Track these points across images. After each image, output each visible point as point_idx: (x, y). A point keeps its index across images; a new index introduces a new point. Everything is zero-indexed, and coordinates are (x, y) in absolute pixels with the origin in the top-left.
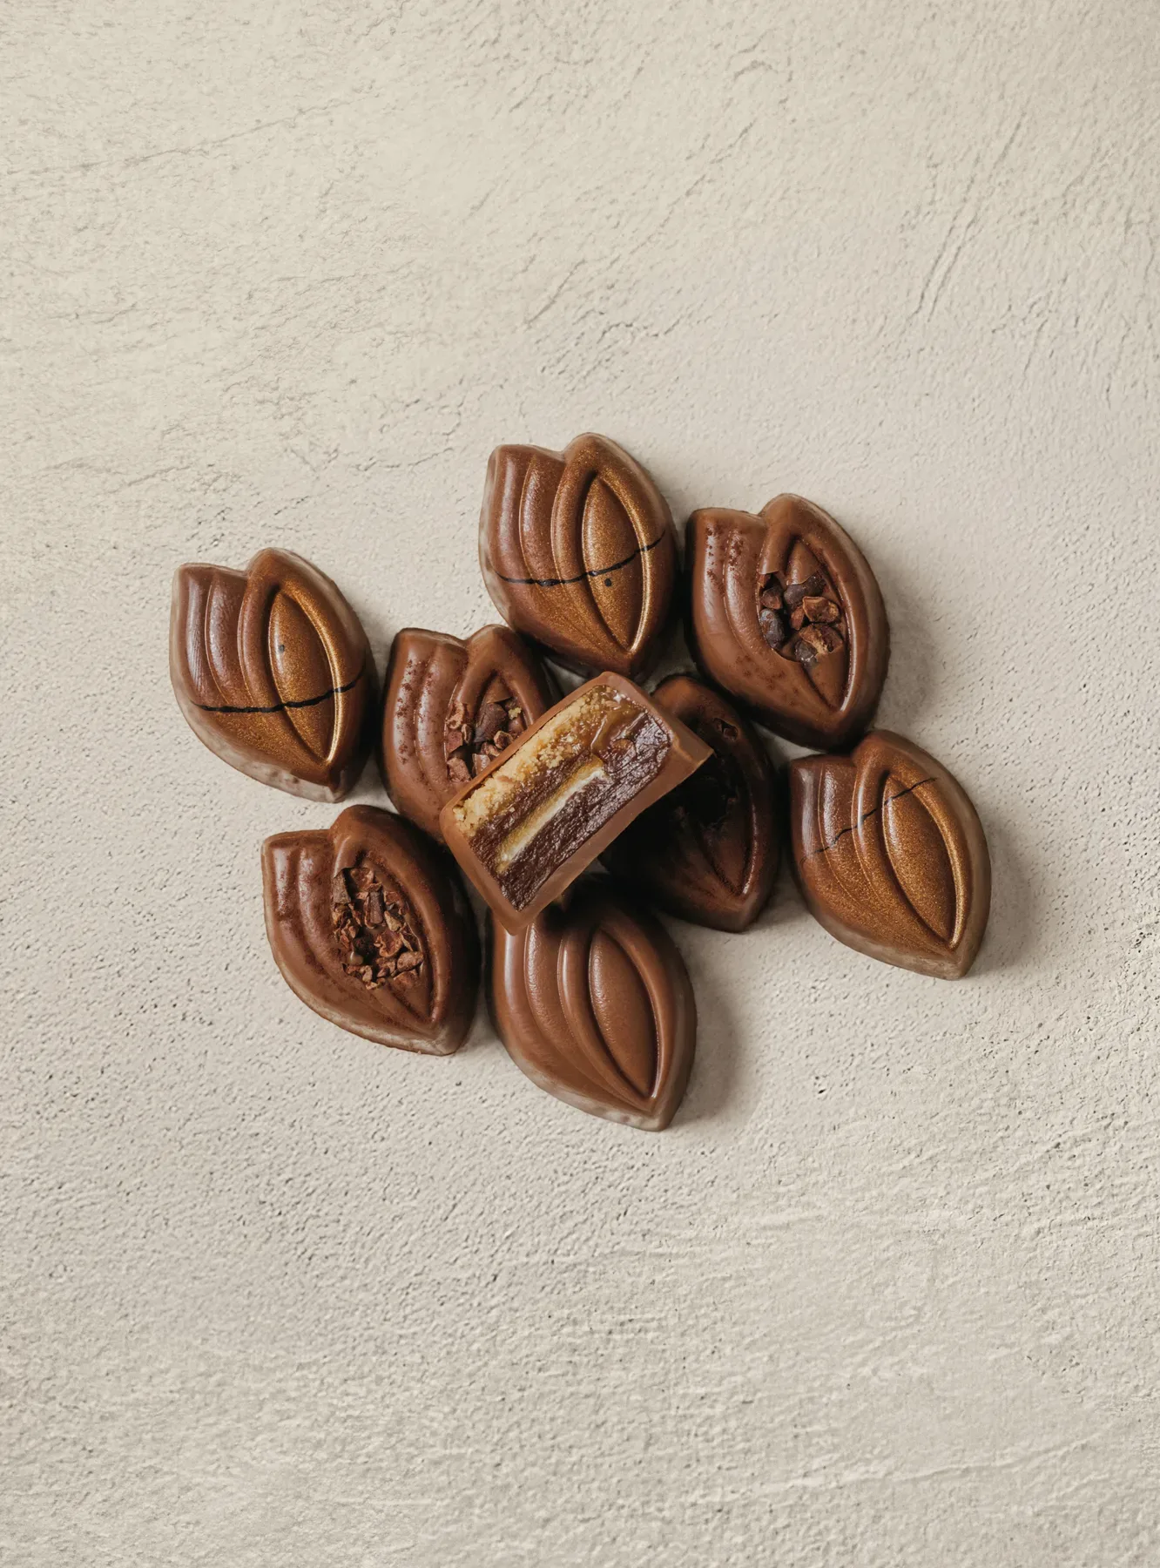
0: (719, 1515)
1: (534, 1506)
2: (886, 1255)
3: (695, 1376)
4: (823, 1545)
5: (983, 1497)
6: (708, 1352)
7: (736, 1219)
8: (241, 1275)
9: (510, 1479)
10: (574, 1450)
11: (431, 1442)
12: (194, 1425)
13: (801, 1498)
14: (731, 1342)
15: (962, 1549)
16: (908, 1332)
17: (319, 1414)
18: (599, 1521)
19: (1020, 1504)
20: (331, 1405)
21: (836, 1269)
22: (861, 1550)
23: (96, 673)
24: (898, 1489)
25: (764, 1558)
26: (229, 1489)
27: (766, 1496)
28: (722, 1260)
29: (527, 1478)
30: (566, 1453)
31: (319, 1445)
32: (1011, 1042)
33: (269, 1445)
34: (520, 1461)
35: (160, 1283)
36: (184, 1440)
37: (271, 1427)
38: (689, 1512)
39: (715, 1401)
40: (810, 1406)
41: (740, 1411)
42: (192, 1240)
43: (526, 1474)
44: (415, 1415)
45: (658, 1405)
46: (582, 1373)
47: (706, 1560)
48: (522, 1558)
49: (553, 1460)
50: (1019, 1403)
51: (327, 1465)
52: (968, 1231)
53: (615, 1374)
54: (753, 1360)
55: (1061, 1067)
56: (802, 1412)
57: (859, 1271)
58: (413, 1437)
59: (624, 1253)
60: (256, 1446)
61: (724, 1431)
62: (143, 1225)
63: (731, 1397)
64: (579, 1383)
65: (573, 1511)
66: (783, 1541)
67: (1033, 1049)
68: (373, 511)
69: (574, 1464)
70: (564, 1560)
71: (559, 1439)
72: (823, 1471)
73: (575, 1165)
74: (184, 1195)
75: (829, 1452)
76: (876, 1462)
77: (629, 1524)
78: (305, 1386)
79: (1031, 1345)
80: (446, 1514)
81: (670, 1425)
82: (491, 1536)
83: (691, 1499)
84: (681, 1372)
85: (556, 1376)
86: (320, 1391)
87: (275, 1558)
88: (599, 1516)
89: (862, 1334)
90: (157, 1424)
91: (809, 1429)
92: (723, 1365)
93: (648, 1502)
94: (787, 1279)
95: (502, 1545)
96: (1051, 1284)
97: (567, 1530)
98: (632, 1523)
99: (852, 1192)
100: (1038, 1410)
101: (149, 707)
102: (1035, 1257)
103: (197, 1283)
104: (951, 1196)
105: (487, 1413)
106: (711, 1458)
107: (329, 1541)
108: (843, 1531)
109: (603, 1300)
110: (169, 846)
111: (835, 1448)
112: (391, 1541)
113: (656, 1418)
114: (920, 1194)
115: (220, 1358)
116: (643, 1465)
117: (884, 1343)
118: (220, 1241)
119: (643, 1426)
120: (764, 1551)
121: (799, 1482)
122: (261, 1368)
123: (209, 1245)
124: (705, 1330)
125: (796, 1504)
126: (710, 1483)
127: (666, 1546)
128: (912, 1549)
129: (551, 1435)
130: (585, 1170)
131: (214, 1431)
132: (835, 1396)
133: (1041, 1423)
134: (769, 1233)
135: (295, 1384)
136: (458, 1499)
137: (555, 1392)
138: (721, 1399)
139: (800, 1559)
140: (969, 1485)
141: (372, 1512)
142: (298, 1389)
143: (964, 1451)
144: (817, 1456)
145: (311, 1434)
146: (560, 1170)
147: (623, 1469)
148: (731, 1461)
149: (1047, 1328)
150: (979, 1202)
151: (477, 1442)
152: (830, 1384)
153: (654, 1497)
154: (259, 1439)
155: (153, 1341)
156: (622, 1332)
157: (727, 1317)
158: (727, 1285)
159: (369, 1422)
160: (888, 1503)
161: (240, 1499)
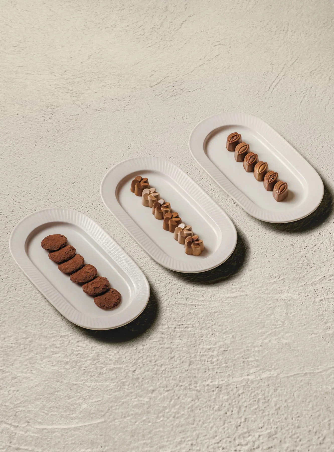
0: (218, 389)
1: (148, 385)
2: (270, 306)
3: (206, 342)
4: (257, 400)
5: (313, 383)
6: (210, 334)
7: (218, 295)
8: (41, 307)
9: (139, 376)
10: (163, 366)
11: (110, 363)
12: (20, 355)
13: (247, 383)
14: (219, 331)
15: (308, 401)
16: (280, 329)
17: (68, 352)
18: (173, 391)
19: (326, 385)
20: (72, 350)
21: (254, 310)
22: (271, 401)
23: (8, 141)
24: (282, 380)
25: (236, 404)
26: (31, 378)
27: (234, 382)
28: (214, 307)
29: (145, 376)
30: (160, 367)
31: (67, 363)
32: (306, 249)
33: (48, 363)
34: (143, 370)
35: (11, 307)
36: (15, 360)
37: (49, 357)
38: (206, 388)
39: (214, 350)
40: (248, 352)
41: (223, 354)
42: (24, 295)
43: (145, 374)
44: (104, 353)
45: (193, 351)
46: (165, 341)
47: (214, 405)
48: (144, 404)
49: (155, 369)
50: (321, 352)
51: (69, 370)
52: (297, 300)
53: (177, 341)
54: (226, 337)
55: (323, 256)
56: (245, 354)
57: (262, 310)
58: (103, 361)
59: (179, 304)
60: (43, 363)
61: (218, 360)
62: (7, 289)
63: (220, 349)
64: (164, 344)
65: (163, 387)
66: (242, 398)
67: (313, 251)
68: (100, 119)
69: (163, 371)
70: (160, 405)
71: (157, 362)
72: (254, 374)
73: (162, 278)
74: (23, 281)
75: (256, 367)
76: (273, 371)
77: (184, 392)
78: (63, 343)
79: (323, 334)
80: (115, 388)
81: (198, 358)
82: (132, 396)
83: (207, 383)
84: (201, 341)
85: (156, 342)
86: (68, 345)
87: (47, 404)
88: (173, 389)
89: (264, 330)
90: (6, 354)
91: (248, 360)
92: (216, 339)
93: (191, 384)
94: (237, 312)
95: (136, 400)
96: (327, 316)
97: (161, 394)
98: (185, 392)
99: (257, 288)
100: (328, 354)
101: (24, 152)
102: (321, 307)
103: (25, 308)
104: (291, 290)
105: (131, 353)
106: (213, 369)
107: (69, 398)
108: (264, 394)
109: (172, 318)
110: (27, 186)
111: (258, 366)
112: (93, 398)
113: (193, 355)
114: (280, 289)
115: (31, 333)
116: (188, 371)
117: (272, 333)
118: (35, 296)
119: (188, 358)
120: (235, 402)
121: (246, 377)
122: (47, 337)
123: (31, 297)
124: (209, 328)
125: (245, 385)
126: (214, 378)
127: (199, 400)
128: (290, 401)
129: (154, 361)
130: (165, 280)
131: (27, 357)
132: (256, 349)
133: (330, 358)
134: (230, 299)
135: (59, 342)
136: (119, 383)
137: (156, 347)
138: (216, 349)
139: (249, 405)
140: (307, 378)
141: (86, 387)
142: (60, 344)
143: (304, 367)
144: (252, 369)
145: (63, 359)
146: (157, 280)
147: (181, 373)
148: (221, 370)
149: (328, 329)
150: (300, 292)
151: (127, 363)
152: (254, 345)
153: (193, 382)
154: (44, 361)
155: (6, 326)
156: (179, 328)
157: (217, 324)
158: (216, 314)
159: (86, 356)
160: (279, 385)
161: (36, 382)
